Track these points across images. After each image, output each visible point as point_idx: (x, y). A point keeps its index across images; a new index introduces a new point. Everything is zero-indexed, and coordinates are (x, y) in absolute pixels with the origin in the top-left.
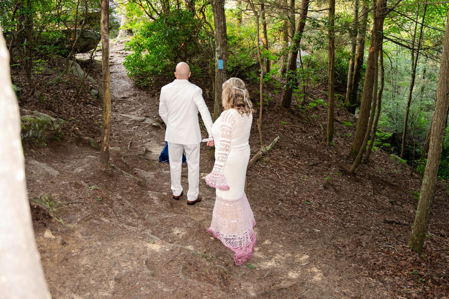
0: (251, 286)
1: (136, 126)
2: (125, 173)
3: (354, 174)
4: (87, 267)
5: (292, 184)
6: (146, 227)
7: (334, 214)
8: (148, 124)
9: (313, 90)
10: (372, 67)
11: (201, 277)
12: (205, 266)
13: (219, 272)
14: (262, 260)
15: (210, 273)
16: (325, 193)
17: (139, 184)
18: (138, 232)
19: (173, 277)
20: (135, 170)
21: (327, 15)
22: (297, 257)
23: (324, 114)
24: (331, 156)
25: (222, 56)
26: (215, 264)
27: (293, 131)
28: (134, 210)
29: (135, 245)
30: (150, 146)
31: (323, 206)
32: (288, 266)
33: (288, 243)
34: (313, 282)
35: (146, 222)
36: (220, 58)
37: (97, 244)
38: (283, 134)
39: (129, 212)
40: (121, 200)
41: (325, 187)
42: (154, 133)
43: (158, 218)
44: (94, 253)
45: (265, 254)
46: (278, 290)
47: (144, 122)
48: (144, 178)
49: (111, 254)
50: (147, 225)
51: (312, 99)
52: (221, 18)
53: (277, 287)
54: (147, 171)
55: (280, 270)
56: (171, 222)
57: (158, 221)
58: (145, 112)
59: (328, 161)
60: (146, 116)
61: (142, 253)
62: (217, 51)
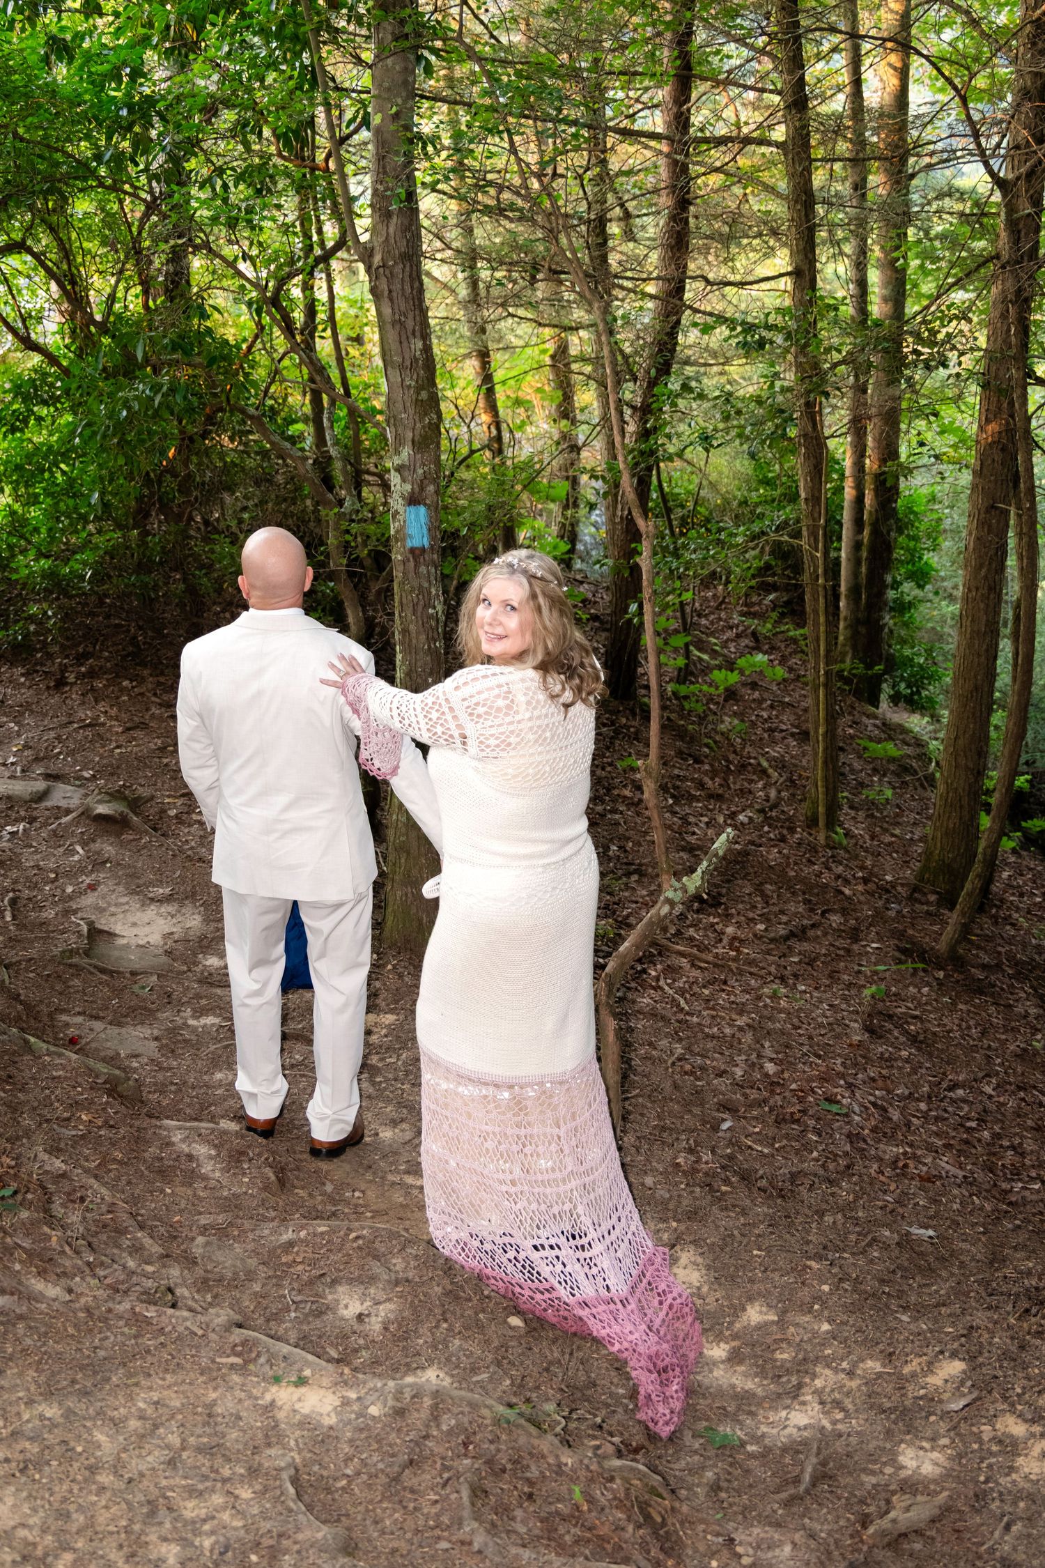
0: (780, 1544)
1: (17, 821)
2: (45, 1046)
3: (955, 961)
4: (27, 1543)
5: (741, 1029)
6: (209, 1298)
7: (948, 1146)
8: (68, 812)
9: (699, 616)
10: (993, 507)
11: (562, 1530)
12: (559, 1469)
13: (627, 1495)
14: (759, 1405)
15: (591, 1500)
16: (881, 1058)
17: (113, 1089)
18: (213, 1336)
19: (444, 1545)
20: (67, 1025)
21: (788, 302)
22: (914, 1375)
23: (765, 714)
24: (847, 892)
25: (422, 488)
26: (605, 1457)
27: (673, 796)
28: (131, 1222)
29: (214, 1403)
30: (102, 910)
31: (895, 1115)
32: (882, 1423)
33: (851, 1309)
34: (1022, 1484)
35: (199, 1271)
36: (413, 500)
37: (42, 1417)
38: (639, 814)
39: (117, 1231)
40: (64, 1175)
41: (869, 1029)
42: (108, 848)
43: (250, 1247)
44: (40, 1464)
45: (762, 1373)
46: (889, 1545)
47: (49, 804)
48: (112, 1060)
49: (119, 1459)
50: (209, 1289)
51: (705, 657)
52: (410, 323)
53: (884, 1533)
54: (120, 1025)
55: (854, 1440)
56: (313, 1263)
57: (252, 1262)
58: (37, 759)
59: (844, 912)
60: (48, 776)
61: (260, 1440)
62: (399, 469)
